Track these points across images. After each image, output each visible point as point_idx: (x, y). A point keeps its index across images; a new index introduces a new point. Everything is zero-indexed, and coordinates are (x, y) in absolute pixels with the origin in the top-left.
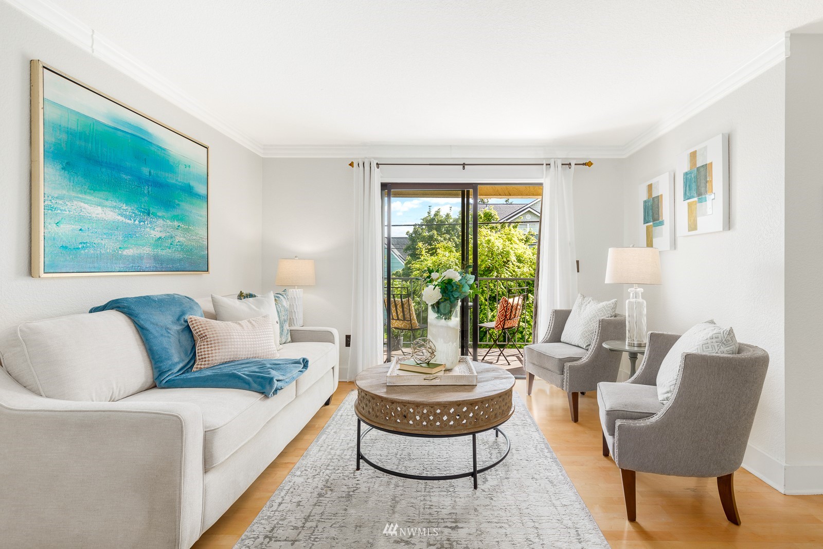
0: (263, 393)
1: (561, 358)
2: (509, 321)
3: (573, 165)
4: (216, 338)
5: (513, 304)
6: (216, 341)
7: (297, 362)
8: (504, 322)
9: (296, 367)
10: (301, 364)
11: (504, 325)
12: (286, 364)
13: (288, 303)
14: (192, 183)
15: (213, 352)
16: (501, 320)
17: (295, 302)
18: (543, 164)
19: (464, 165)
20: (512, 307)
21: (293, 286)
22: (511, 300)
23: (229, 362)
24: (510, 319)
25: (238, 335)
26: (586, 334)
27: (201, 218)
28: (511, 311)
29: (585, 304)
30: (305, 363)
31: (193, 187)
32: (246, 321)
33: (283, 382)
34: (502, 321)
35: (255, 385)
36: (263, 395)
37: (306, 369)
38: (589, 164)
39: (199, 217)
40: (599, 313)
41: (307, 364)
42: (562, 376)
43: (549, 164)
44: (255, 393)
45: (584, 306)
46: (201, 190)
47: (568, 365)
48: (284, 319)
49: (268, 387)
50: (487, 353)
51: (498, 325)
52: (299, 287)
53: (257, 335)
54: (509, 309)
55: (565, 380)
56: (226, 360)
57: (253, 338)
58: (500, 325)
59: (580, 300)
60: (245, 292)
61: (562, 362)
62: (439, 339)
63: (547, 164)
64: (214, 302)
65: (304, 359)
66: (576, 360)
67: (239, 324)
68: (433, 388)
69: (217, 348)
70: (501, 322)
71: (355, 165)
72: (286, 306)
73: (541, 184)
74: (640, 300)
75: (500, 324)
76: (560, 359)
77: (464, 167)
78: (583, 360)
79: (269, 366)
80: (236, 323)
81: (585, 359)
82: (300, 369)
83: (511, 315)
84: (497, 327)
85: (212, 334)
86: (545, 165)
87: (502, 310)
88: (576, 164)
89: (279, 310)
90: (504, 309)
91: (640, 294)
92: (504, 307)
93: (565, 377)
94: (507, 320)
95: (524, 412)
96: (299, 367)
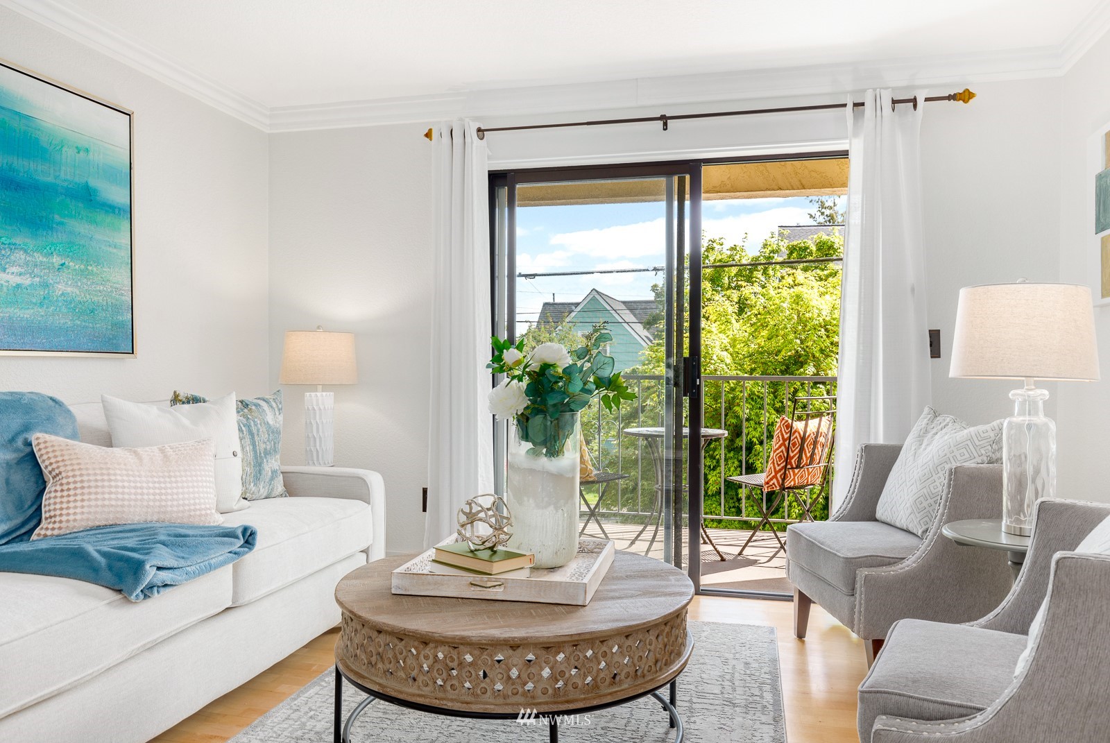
0: (120, 591)
1: (850, 555)
2: (796, 471)
3: (920, 102)
4: (78, 479)
5: (805, 432)
6: (79, 485)
7: (230, 534)
8: (785, 473)
9: (223, 544)
10: (237, 537)
11: (783, 480)
12: (202, 536)
13: (281, 418)
14: (94, 183)
15: (71, 505)
16: (778, 468)
17: (315, 419)
18: (845, 105)
19: (665, 119)
20: (803, 439)
21: (313, 387)
22: (799, 426)
23: (105, 526)
24: (798, 467)
25: (128, 475)
26: (925, 504)
27: (115, 251)
28: (802, 450)
29: (935, 431)
30: (249, 537)
31: (95, 191)
32: (155, 448)
33: (177, 572)
34: (780, 470)
35: (108, 575)
36: (120, 596)
37: (250, 549)
38: (966, 96)
39: (111, 250)
40: (957, 453)
41: (254, 539)
42: (852, 599)
43: (863, 104)
44: (101, 588)
45: (930, 435)
46: (117, 195)
47: (863, 573)
48: (265, 449)
49: (130, 579)
50: (749, 541)
51: (771, 479)
52: (326, 387)
53: (170, 477)
54: (794, 445)
55: (856, 610)
56: (98, 523)
57: (159, 482)
58: (775, 480)
59: (925, 421)
60: (184, 392)
61: (853, 564)
62: (526, 499)
63: (855, 105)
64: (107, 410)
65: (245, 529)
66: (889, 564)
67: (135, 452)
68: (484, 606)
69: (79, 498)
70: (776, 473)
71: (435, 135)
72: (271, 422)
73: (844, 154)
74: (1040, 419)
75: (775, 477)
76: (848, 561)
77: (665, 124)
78: (906, 563)
79: (162, 538)
80: (130, 451)
81: (910, 563)
82: (235, 548)
83: (800, 458)
84: (767, 483)
85: (73, 470)
86: (850, 106)
87: (780, 447)
88: (927, 100)
89: (255, 431)
90: (783, 444)
91: (1041, 404)
92: (784, 440)
93: (857, 603)
94: (792, 468)
95: (767, 676)
96: (231, 544)
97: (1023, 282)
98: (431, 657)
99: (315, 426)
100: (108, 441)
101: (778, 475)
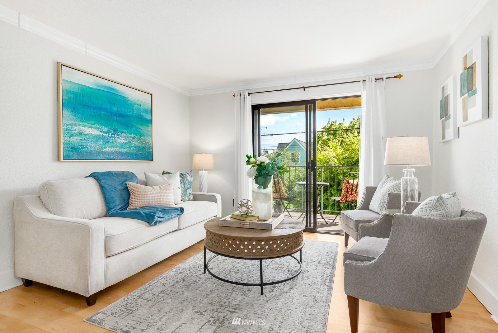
0: (149, 223)
1: (357, 220)
2: (351, 196)
3: (384, 79)
4: (138, 194)
5: (353, 183)
7: (177, 209)
8: (347, 196)
9: (175, 212)
10: (179, 210)
11: (346, 198)
12: (170, 209)
13: (192, 178)
14: (142, 114)
15: (137, 201)
16: (344, 195)
17: (202, 179)
18: (360, 81)
20: (353, 186)
21: (201, 170)
22: (351, 181)
23: (145, 207)
24: (351, 194)
25: (151, 193)
26: (382, 204)
27: (148, 132)
28: (352, 189)
30: (182, 210)
31: (143, 116)
32: (158, 186)
33: (163, 219)
34: (345, 196)
35: (145, 218)
36: (149, 224)
37: (182, 214)
38: (400, 76)
39: (147, 132)
40: (392, 189)
41: (183, 211)
42: (358, 233)
43: (366, 81)
44: (145, 222)
46: (148, 117)
47: (360, 225)
48: (188, 187)
49: (151, 220)
50: (336, 218)
51: (342, 198)
52: (205, 170)
53: (162, 194)
54: (350, 187)
55: (359, 236)
56: (143, 206)
57: (159, 195)
58: (343, 199)
59: (385, 179)
60: (166, 171)
61: (357, 222)
62: (257, 200)
63: (363, 81)
64: (146, 176)
65: (181, 208)
66: (369, 222)
67: (153, 187)
69: (139, 199)
70: (344, 196)
71: (236, 95)
72: (189, 180)
73: (360, 96)
74: (413, 177)
75: (344, 198)
76: (356, 221)
77: (304, 89)
78: (375, 222)
79: (159, 210)
80: (151, 187)
81: (376, 222)
82: (178, 213)
83: (352, 192)
84: (341, 200)
85: (137, 192)
86: (362, 81)
87: (345, 188)
88: (386, 78)
89: (185, 182)
90: (346, 187)
91: (413, 174)
92: (346, 186)
93: (359, 234)
94: (349, 195)
95: (333, 256)
96: (177, 212)
97: (407, 136)
98: (228, 242)
99: (202, 181)
100: (146, 184)
101: (345, 197)
